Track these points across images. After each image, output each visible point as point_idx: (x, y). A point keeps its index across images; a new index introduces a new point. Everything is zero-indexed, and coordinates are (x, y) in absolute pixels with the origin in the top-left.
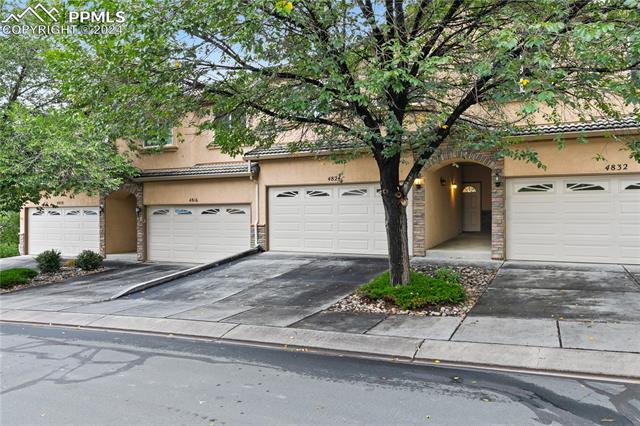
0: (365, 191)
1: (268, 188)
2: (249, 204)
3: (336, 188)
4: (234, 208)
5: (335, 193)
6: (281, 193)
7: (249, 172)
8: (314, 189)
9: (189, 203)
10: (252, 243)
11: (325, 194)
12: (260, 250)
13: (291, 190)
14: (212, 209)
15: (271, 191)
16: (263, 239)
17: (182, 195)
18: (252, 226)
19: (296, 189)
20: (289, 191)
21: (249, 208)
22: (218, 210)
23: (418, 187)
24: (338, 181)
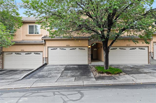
0: (76, 49)
1: (48, 47)
2: (42, 52)
3: (68, 48)
4: (37, 53)
5: (68, 49)
6: (52, 49)
7: (43, 43)
8: (62, 48)
9: (21, 51)
10: (43, 62)
11: (65, 49)
12: (46, 64)
13: (55, 48)
14: (29, 53)
15: (49, 48)
16: (47, 61)
17: (19, 49)
18: (43, 58)
21: (42, 53)
22: (31, 53)
23: (89, 48)
24: (69, 46)
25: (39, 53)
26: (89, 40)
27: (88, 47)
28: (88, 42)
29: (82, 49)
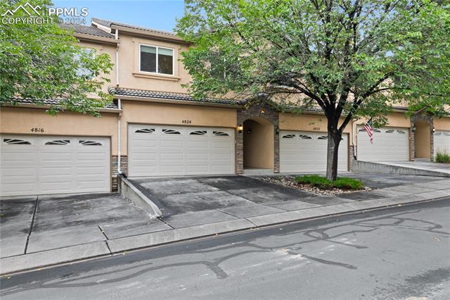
0: (206, 132)
1: (128, 124)
2: (110, 137)
3: (186, 129)
4: (88, 140)
5: (185, 132)
6: (140, 129)
7: (119, 108)
8: (168, 128)
9: (31, 133)
10: (114, 171)
11: (178, 133)
12: (123, 176)
15: (130, 127)
16: (124, 167)
18: (114, 156)
19: (152, 127)
20: (147, 128)
21: (108, 141)
22: (69, 142)
23: (240, 131)
24: (189, 124)
25: (97, 141)
26: (239, 111)
27: (235, 129)
28: (238, 115)
29: (219, 134)
